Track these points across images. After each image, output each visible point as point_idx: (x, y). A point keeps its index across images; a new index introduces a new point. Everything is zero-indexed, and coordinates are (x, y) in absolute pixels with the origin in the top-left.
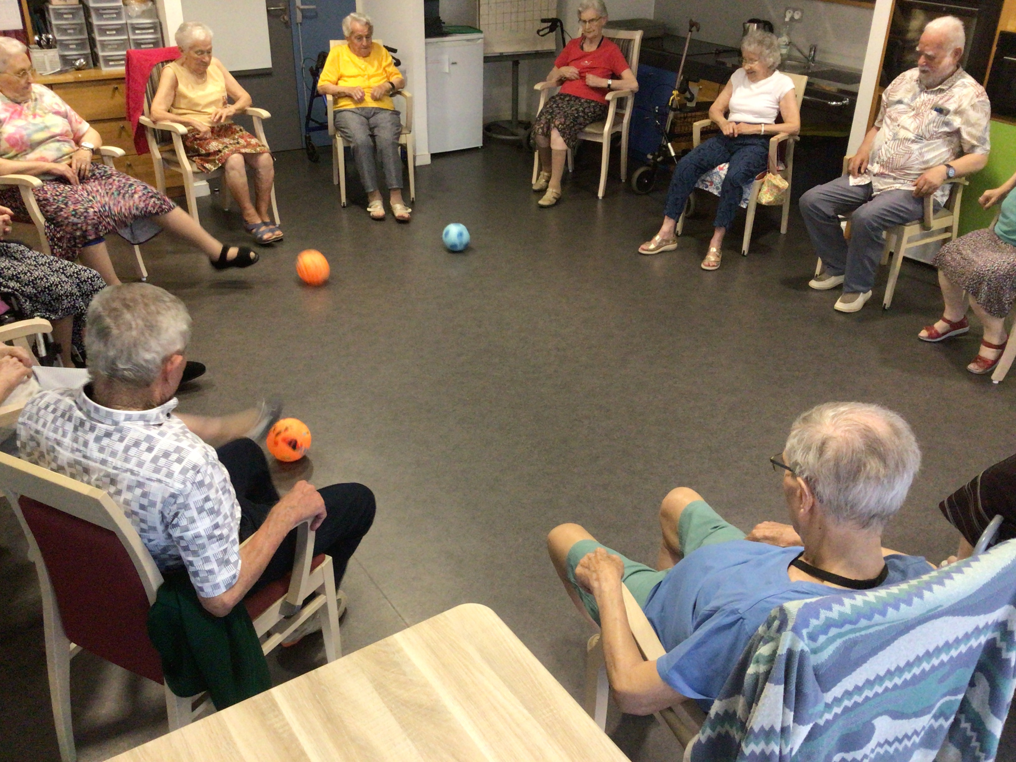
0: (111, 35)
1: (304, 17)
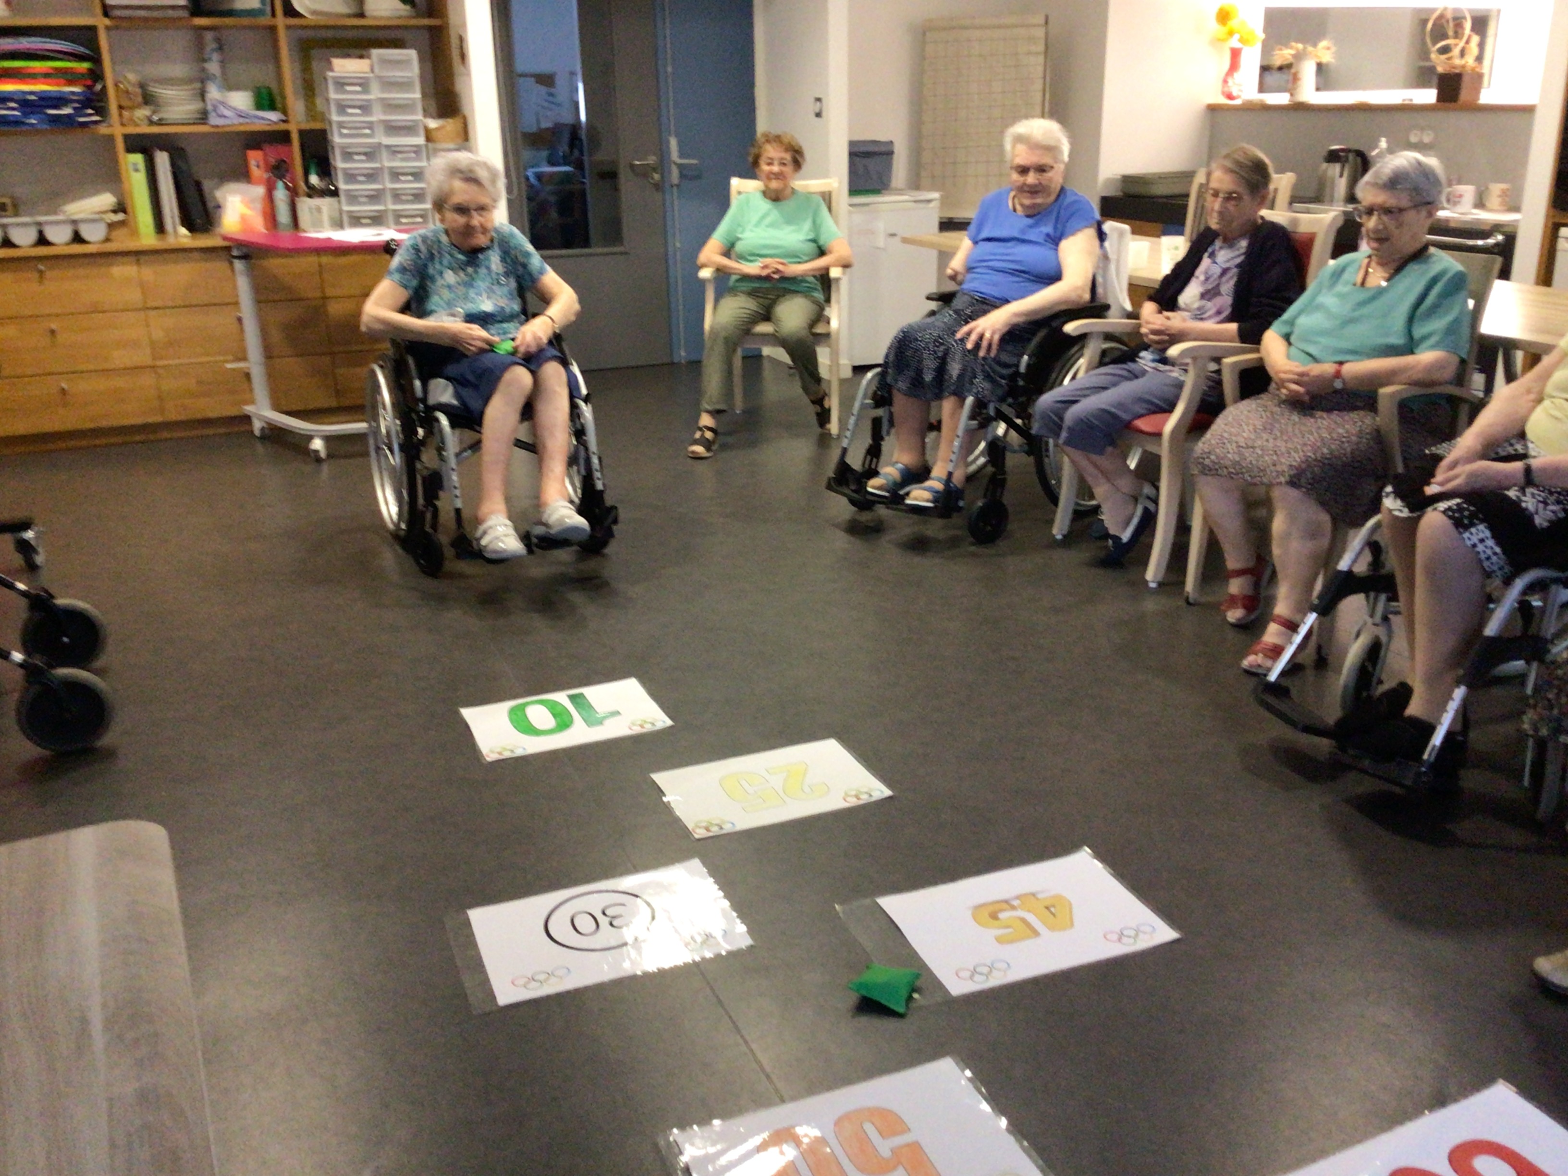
0: (405, 182)
1: (682, 176)
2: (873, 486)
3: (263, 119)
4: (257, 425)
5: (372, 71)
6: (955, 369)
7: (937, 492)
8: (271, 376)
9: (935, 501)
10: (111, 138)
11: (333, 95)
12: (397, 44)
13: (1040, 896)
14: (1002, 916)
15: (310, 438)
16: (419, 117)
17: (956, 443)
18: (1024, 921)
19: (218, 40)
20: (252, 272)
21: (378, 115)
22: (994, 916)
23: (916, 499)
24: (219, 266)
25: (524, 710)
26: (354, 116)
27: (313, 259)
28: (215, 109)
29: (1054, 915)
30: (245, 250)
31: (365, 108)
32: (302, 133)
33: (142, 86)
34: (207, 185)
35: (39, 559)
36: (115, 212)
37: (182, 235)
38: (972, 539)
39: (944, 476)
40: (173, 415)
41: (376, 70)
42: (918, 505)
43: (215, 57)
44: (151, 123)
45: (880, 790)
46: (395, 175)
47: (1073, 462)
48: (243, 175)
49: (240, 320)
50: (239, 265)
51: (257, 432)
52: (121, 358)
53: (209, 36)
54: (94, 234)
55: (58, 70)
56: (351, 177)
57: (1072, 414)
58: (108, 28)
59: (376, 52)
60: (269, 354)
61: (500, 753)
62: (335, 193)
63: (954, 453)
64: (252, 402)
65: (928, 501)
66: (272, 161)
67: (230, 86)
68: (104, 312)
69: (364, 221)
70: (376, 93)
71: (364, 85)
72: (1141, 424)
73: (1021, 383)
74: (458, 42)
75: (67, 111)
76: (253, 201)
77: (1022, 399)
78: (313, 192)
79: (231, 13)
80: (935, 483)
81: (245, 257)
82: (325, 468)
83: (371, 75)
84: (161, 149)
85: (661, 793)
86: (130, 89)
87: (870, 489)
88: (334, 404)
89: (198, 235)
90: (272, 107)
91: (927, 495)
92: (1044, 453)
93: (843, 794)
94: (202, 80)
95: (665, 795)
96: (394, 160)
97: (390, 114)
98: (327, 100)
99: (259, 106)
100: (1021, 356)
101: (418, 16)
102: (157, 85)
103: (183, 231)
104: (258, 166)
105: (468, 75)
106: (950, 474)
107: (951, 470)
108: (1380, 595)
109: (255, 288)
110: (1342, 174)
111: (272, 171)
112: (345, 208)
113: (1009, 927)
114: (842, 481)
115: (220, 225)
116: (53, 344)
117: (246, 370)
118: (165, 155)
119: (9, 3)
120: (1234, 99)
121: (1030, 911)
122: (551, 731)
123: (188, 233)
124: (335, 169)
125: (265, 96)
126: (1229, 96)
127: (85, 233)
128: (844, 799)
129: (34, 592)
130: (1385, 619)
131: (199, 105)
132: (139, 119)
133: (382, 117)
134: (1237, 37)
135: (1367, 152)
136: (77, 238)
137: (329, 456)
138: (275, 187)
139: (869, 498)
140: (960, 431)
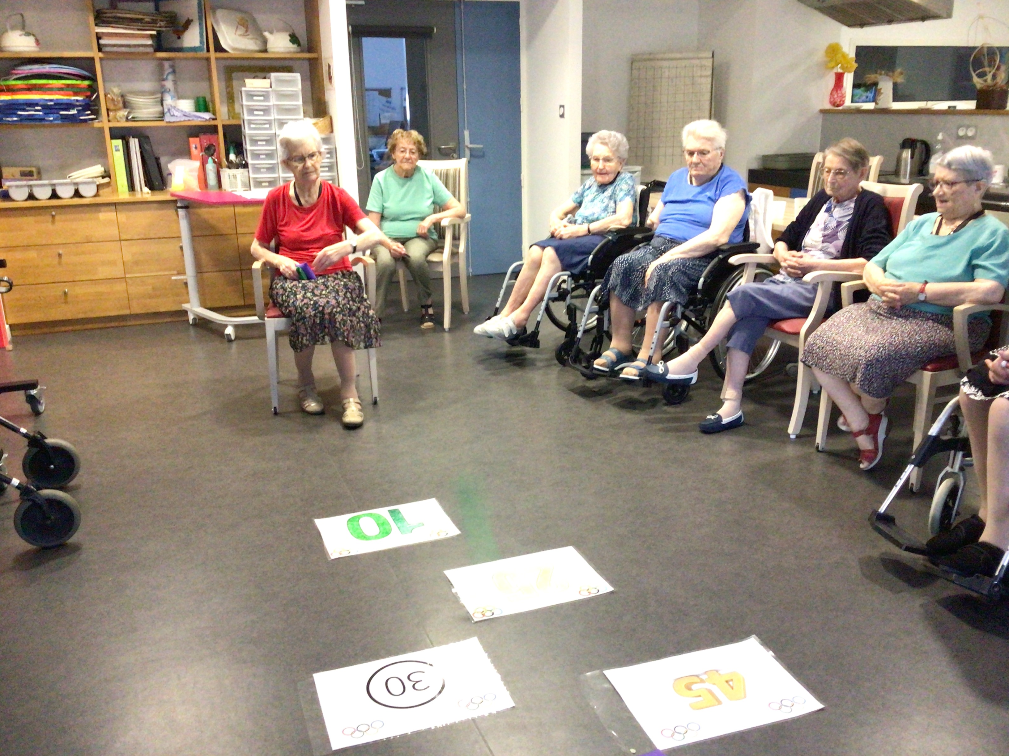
1: (472, 156)
2: (598, 364)
3: (200, 117)
4: (191, 317)
5: (271, 87)
7: (641, 369)
8: (201, 285)
9: (639, 375)
10: (101, 130)
11: (245, 103)
12: (289, 69)
13: (721, 673)
14: (693, 687)
15: (226, 326)
17: (655, 336)
18: (710, 692)
19: (172, 66)
20: (189, 218)
21: (274, 116)
22: (689, 688)
23: (627, 374)
24: (170, 212)
25: (358, 521)
26: (259, 117)
27: (230, 209)
28: (169, 110)
29: (732, 688)
30: (186, 203)
31: (266, 111)
32: (224, 126)
33: (123, 96)
34: (163, 160)
35: (42, 408)
36: (103, 177)
37: (145, 193)
38: (664, 401)
39: (647, 358)
40: (137, 309)
41: (273, 86)
42: (628, 378)
43: (171, 77)
44: (127, 120)
45: (605, 587)
48: (186, 153)
49: (181, 248)
50: (181, 212)
51: (191, 322)
52: (104, 272)
53: (167, 64)
54: (88, 191)
55: (68, 86)
56: (256, 156)
58: (101, 59)
59: (273, 75)
60: (199, 269)
61: (340, 553)
62: (246, 166)
63: (653, 343)
64: (188, 302)
65: (635, 375)
66: (205, 144)
67: (180, 96)
68: (93, 242)
69: (264, 184)
70: (273, 101)
71: (266, 96)
73: (699, 296)
74: (327, 69)
75: (74, 112)
76: (191, 171)
77: (700, 307)
78: (231, 165)
79: (180, 50)
80: (640, 363)
81: (186, 207)
82: (234, 345)
83: (270, 89)
84: (133, 137)
85: (451, 585)
86: (115, 99)
87: (595, 366)
88: (242, 303)
89: (157, 192)
90: (207, 110)
91: (635, 371)
93: (579, 590)
94: (163, 91)
95: (453, 587)
97: (282, 115)
98: (242, 106)
99: (198, 110)
101: (302, 51)
102: (132, 95)
103: (146, 190)
104: (196, 148)
105: (334, 89)
106: (651, 358)
107: (651, 355)
108: (957, 453)
109: (192, 228)
110: (912, 157)
111: (205, 151)
112: (252, 176)
113: (700, 696)
114: (576, 360)
115: (171, 187)
116: (60, 263)
117: (185, 281)
118: (136, 140)
119: (37, 42)
120: (838, 106)
121: (714, 684)
122: (376, 537)
123: (150, 191)
124: (246, 150)
125: (202, 103)
126: (834, 104)
127: (82, 191)
128: (580, 592)
129: (32, 434)
130: (962, 469)
131: (159, 109)
132: (121, 118)
133: (277, 117)
134: (840, 65)
135: (929, 143)
136: (77, 194)
137: (236, 338)
138: (207, 162)
139: (594, 372)
140: (658, 328)
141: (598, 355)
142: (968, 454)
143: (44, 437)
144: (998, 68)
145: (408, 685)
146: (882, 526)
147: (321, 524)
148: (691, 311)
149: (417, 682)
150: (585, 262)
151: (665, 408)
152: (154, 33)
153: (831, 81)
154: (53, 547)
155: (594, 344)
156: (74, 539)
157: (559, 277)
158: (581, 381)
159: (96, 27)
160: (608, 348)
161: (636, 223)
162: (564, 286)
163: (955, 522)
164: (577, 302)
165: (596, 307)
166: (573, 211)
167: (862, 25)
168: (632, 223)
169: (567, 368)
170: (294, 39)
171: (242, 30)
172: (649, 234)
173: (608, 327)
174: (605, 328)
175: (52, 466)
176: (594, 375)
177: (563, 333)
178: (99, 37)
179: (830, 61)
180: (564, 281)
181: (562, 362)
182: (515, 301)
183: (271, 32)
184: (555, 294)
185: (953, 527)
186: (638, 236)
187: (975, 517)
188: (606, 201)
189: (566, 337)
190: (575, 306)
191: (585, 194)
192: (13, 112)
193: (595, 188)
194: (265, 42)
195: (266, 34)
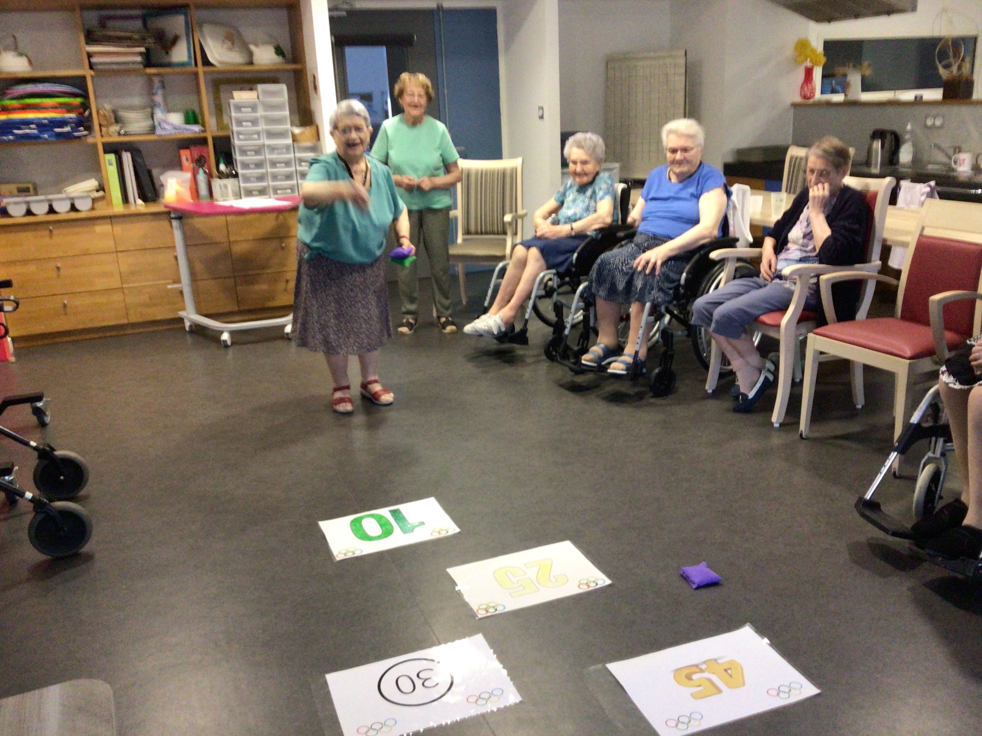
0: (280, 168)
2: (586, 359)
3: (190, 130)
4: (187, 324)
5: (258, 98)
6: (639, 283)
7: (629, 364)
8: (196, 293)
9: (627, 369)
10: (95, 146)
11: (233, 114)
12: (275, 81)
13: (720, 661)
14: (695, 677)
15: (222, 332)
16: (288, 126)
17: (641, 332)
18: (710, 680)
19: (161, 82)
20: (183, 228)
21: (262, 126)
22: (689, 677)
23: (614, 369)
24: (164, 224)
25: (361, 522)
26: (248, 127)
27: (222, 219)
28: (160, 124)
29: (731, 676)
30: (179, 214)
31: (254, 122)
32: (214, 139)
33: (114, 112)
34: (155, 172)
35: (48, 419)
36: (97, 191)
37: (138, 205)
38: (652, 394)
39: (633, 353)
40: (133, 319)
41: (260, 97)
42: (615, 373)
43: (160, 92)
44: (120, 135)
45: (604, 580)
46: (274, 164)
47: (717, 343)
48: (178, 165)
49: (176, 258)
50: (175, 223)
51: (187, 329)
52: (101, 284)
53: (156, 80)
54: (84, 206)
55: (61, 104)
56: (246, 166)
57: (718, 312)
58: (92, 77)
59: (260, 87)
60: (194, 278)
61: (345, 555)
62: (236, 176)
63: (639, 338)
64: (184, 309)
65: (622, 370)
66: (196, 157)
67: (169, 110)
68: (90, 254)
69: (254, 193)
70: (261, 113)
71: (254, 108)
72: (764, 318)
73: (682, 291)
74: (312, 79)
75: (67, 129)
76: (184, 182)
77: (683, 301)
78: (221, 175)
80: (627, 357)
81: (180, 218)
82: (230, 352)
83: (258, 101)
84: (126, 151)
85: (454, 583)
86: (107, 114)
87: (583, 362)
88: (236, 308)
89: (150, 204)
90: (196, 122)
91: (622, 366)
92: (698, 337)
93: (578, 584)
94: (152, 106)
95: (457, 585)
96: (273, 153)
97: (270, 125)
98: (231, 117)
99: (187, 122)
100: (681, 273)
101: (287, 63)
102: (123, 111)
103: (140, 202)
104: (187, 160)
105: (320, 99)
106: (637, 353)
107: (638, 349)
108: (939, 439)
109: (186, 237)
110: (883, 147)
111: (196, 163)
112: (242, 185)
113: (700, 686)
114: (565, 356)
115: (163, 197)
116: (58, 276)
117: (180, 289)
118: (129, 155)
119: (30, 62)
120: (808, 99)
121: (713, 673)
122: (379, 538)
123: (143, 203)
124: (236, 161)
125: (191, 115)
126: (805, 97)
127: (78, 205)
128: (579, 586)
129: (41, 447)
130: (943, 454)
131: (149, 123)
132: (112, 132)
133: (265, 127)
134: (809, 59)
135: (898, 132)
136: (73, 208)
137: (233, 343)
138: (198, 173)
139: (582, 367)
140: (643, 324)
141: (585, 351)
142: (949, 439)
143: (53, 450)
144: (963, 60)
145: (418, 683)
146: (867, 513)
147: (326, 526)
148: (675, 306)
149: (426, 680)
150: (569, 260)
151: (653, 400)
152: (143, 49)
153: (801, 75)
154: (67, 557)
155: (581, 340)
156: (86, 549)
157: (544, 277)
158: (569, 377)
159: (86, 46)
160: (594, 344)
161: (618, 221)
162: (550, 283)
163: (939, 505)
164: (563, 300)
165: (582, 304)
166: (556, 210)
167: (830, 20)
168: (613, 221)
169: (555, 364)
170: (279, 51)
171: (229, 44)
172: (631, 231)
173: (594, 323)
174: (592, 324)
175: (62, 477)
176: (582, 370)
177: (551, 329)
178: (90, 55)
179: (800, 56)
180: (550, 279)
181: (550, 357)
182: (502, 300)
183: (256, 45)
184: (543, 293)
185: (937, 510)
186: (621, 234)
187: (958, 501)
188: (587, 200)
189: (554, 333)
190: (561, 302)
191: (567, 194)
192: (9, 130)
193: (575, 188)
194: (251, 54)
195: (252, 47)
